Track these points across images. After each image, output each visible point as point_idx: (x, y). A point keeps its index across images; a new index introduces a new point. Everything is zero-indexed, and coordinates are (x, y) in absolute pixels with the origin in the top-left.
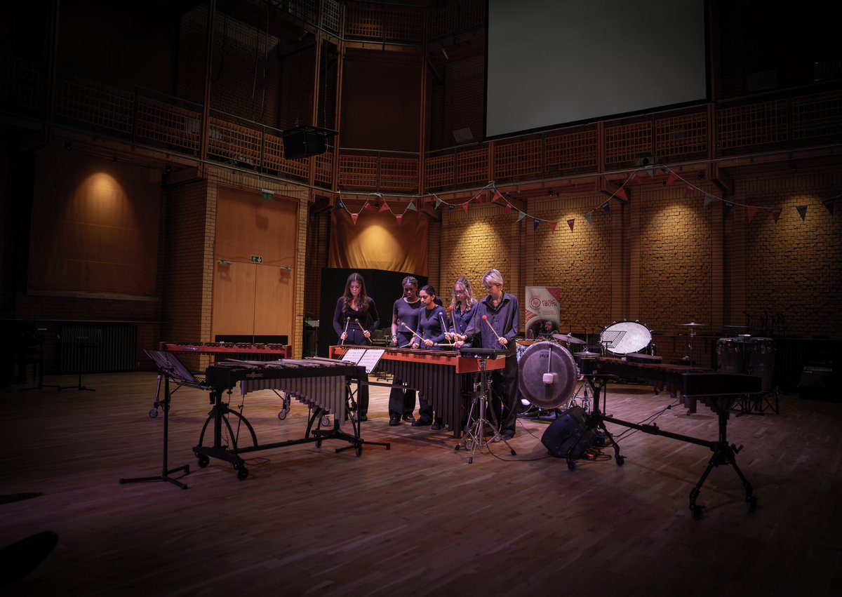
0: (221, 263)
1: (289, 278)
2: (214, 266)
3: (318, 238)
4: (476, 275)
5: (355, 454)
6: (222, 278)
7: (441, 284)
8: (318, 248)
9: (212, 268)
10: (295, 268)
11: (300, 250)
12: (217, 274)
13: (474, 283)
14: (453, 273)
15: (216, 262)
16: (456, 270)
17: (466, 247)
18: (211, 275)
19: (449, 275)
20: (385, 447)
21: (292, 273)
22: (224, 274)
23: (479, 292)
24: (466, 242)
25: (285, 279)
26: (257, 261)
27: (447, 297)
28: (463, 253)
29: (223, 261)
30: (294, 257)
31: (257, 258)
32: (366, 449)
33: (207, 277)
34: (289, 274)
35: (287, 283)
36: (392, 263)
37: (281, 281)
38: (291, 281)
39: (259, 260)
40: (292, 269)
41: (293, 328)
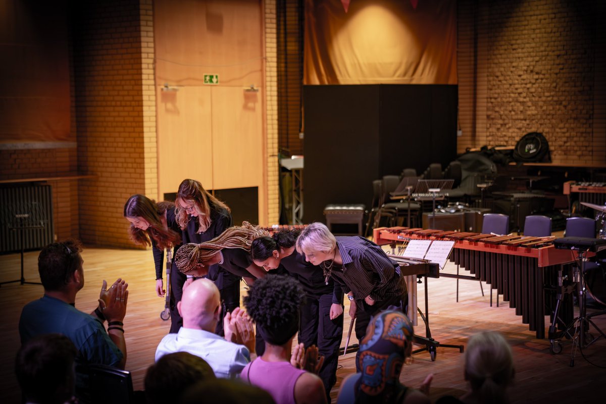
0: (165, 89)
1: (255, 101)
2: (156, 95)
3: (285, 29)
4: (536, 76)
5: (430, 358)
6: (167, 111)
7: (478, 92)
8: (286, 46)
9: (153, 98)
10: (263, 86)
11: (269, 59)
12: (161, 106)
13: (533, 90)
14: (499, 74)
15: (159, 88)
16: (502, 69)
17: (519, 33)
18: (154, 108)
19: (491, 78)
20: (458, 350)
21: (259, 94)
22: (169, 106)
23: (541, 104)
24: (519, 24)
25: (251, 105)
26: (211, 81)
27: (489, 113)
28: (513, 42)
29: (166, 87)
30: (262, 70)
31: (211, 77)
32: (443, 352)
33: (148, 112)
34: (255, 96)
35: (253, 109)
36: (401, 64)
37: (245, 107)
38: (258, 106)
39: (214, 80)
40: (260, 89)
41: (265, 174)
